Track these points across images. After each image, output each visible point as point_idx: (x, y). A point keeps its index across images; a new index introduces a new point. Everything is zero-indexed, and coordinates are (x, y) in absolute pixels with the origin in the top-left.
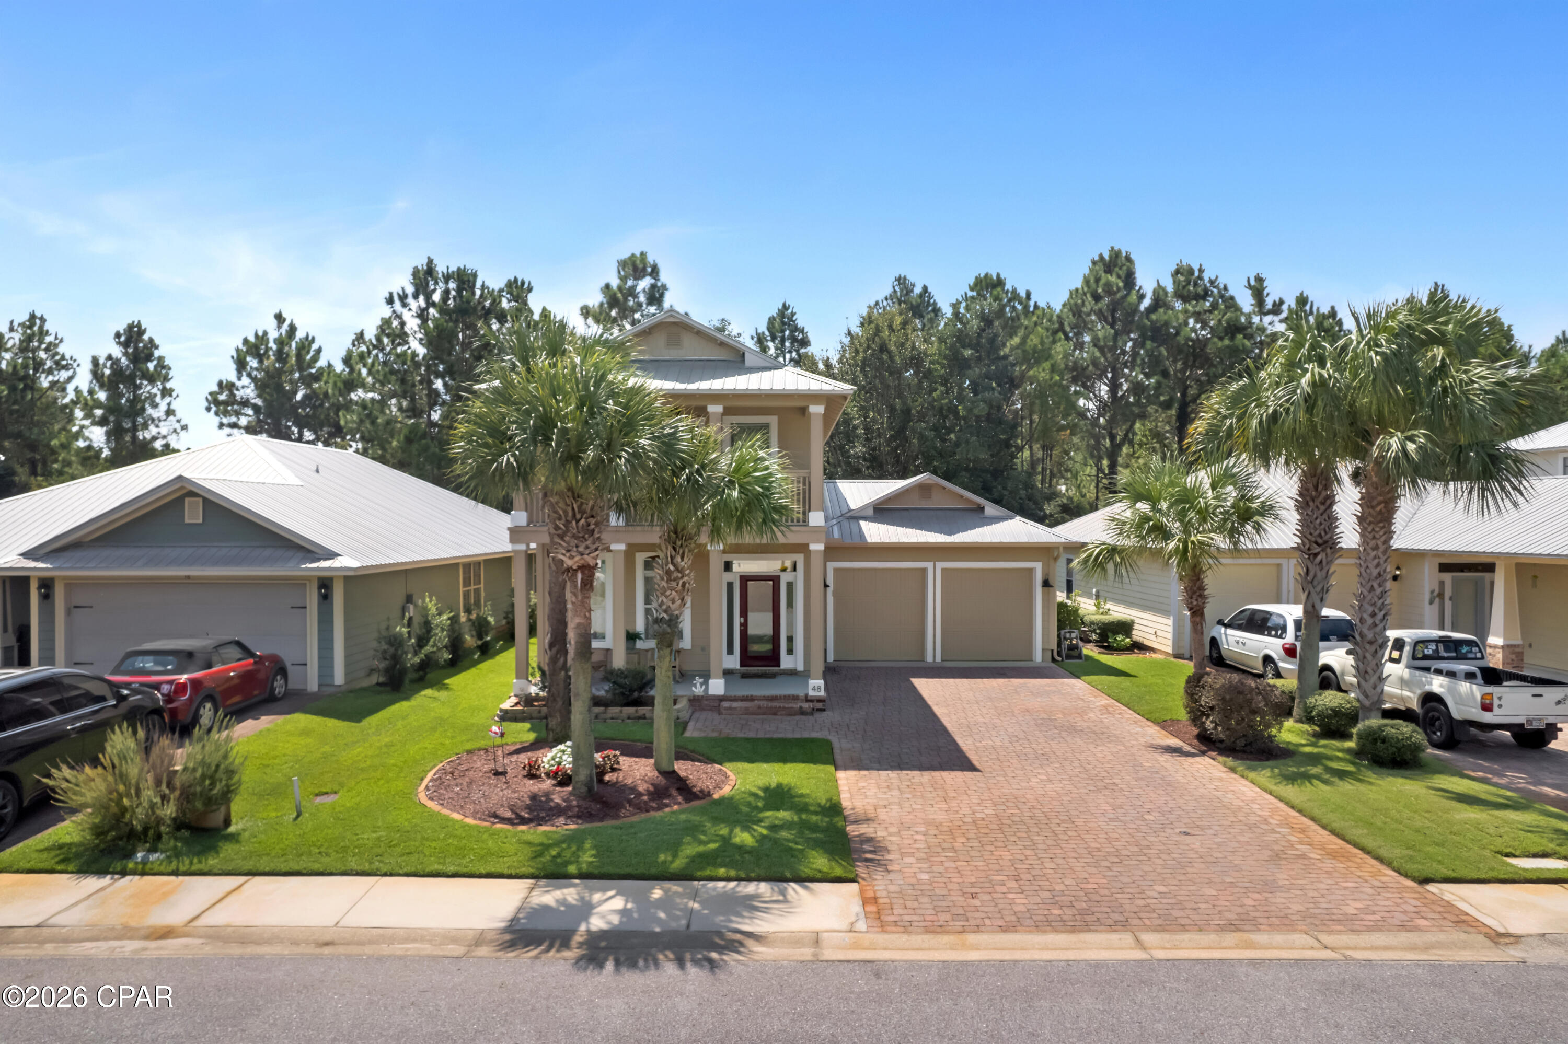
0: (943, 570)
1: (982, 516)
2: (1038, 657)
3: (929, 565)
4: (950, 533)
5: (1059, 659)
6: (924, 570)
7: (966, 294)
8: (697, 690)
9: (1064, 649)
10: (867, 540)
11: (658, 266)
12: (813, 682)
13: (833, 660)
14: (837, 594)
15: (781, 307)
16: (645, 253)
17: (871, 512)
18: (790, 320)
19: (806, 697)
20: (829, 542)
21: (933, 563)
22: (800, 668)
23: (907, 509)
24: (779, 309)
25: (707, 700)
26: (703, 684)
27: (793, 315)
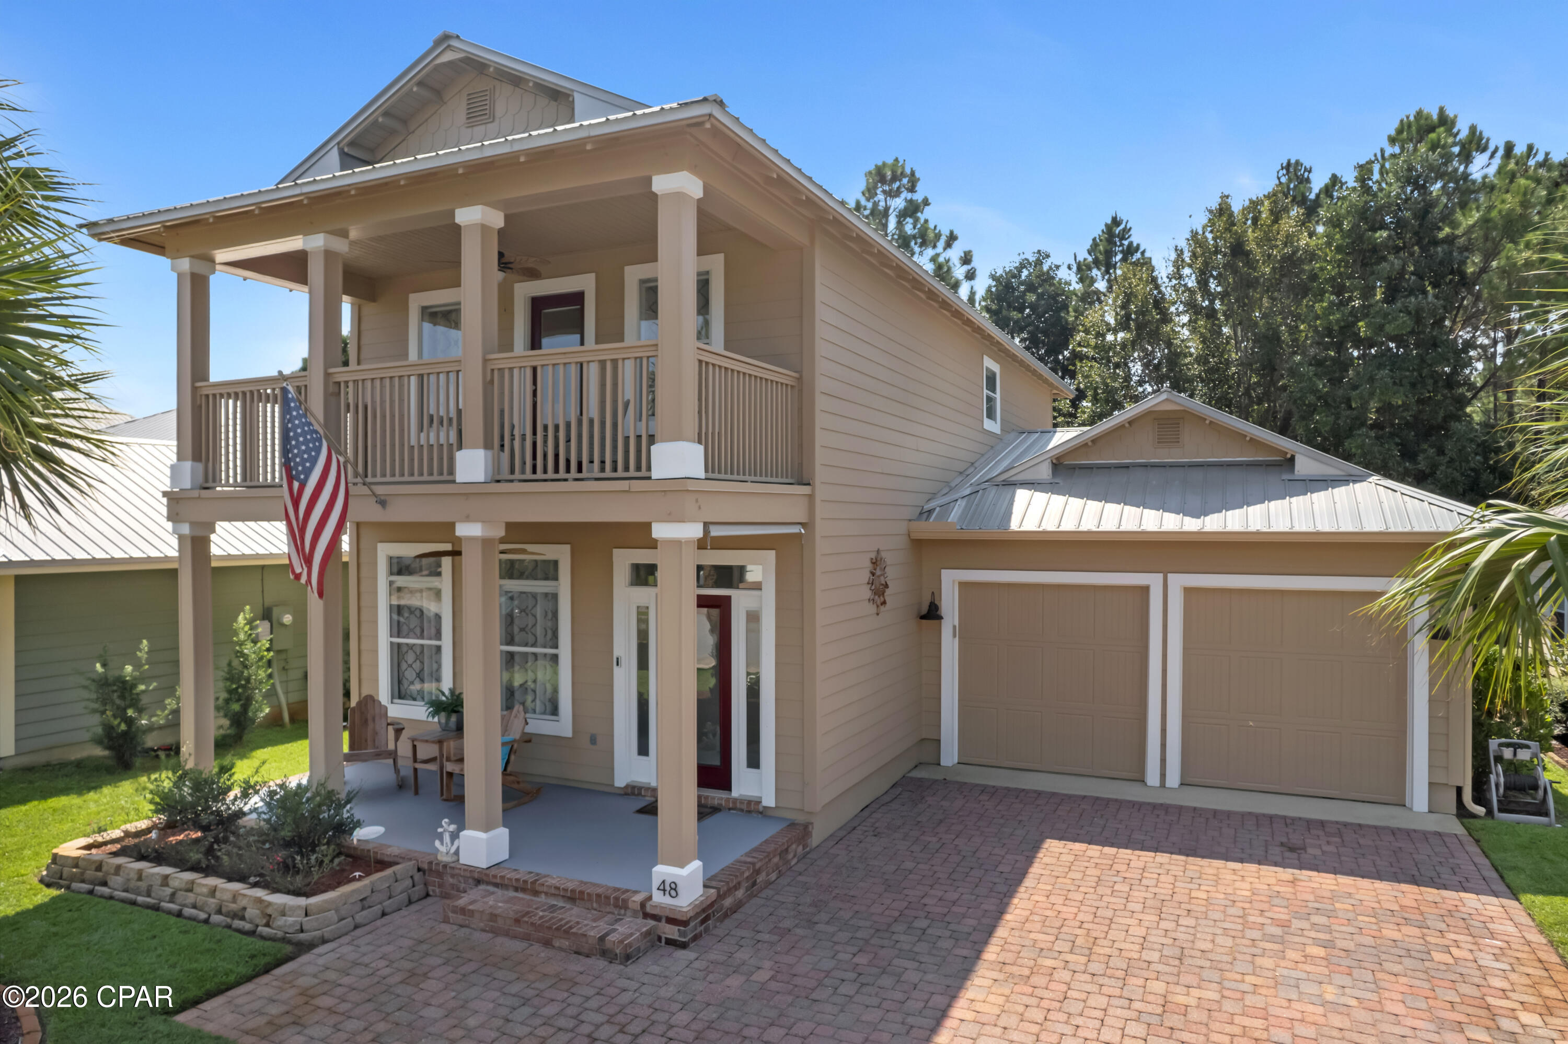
0: (1189, 592)
1: (1286, 476)
2: (1419, 798)
3: (1153, 581)
4: (1196, 514)
5: (1480, 810)
6: (1145, 590)
7: (1382, 151)
8: (443, 849)
9: (1497, 786)
10: (1014, 525)
11: (917, 175)
12: (662, 871)
13: (956, 761)
14: (964, 634)
15: (1109, 221)
16: (896, 160)
17: (1045, 471)
18: (1122, 238)
19: (643, 905)
20: (928, 529)
21: (1161, 575)
22: (769, 801)
23: (1126, 467)
24: (1106, 225)
25: (453, 876)
26: (455, 836)
27: (1127, 230)
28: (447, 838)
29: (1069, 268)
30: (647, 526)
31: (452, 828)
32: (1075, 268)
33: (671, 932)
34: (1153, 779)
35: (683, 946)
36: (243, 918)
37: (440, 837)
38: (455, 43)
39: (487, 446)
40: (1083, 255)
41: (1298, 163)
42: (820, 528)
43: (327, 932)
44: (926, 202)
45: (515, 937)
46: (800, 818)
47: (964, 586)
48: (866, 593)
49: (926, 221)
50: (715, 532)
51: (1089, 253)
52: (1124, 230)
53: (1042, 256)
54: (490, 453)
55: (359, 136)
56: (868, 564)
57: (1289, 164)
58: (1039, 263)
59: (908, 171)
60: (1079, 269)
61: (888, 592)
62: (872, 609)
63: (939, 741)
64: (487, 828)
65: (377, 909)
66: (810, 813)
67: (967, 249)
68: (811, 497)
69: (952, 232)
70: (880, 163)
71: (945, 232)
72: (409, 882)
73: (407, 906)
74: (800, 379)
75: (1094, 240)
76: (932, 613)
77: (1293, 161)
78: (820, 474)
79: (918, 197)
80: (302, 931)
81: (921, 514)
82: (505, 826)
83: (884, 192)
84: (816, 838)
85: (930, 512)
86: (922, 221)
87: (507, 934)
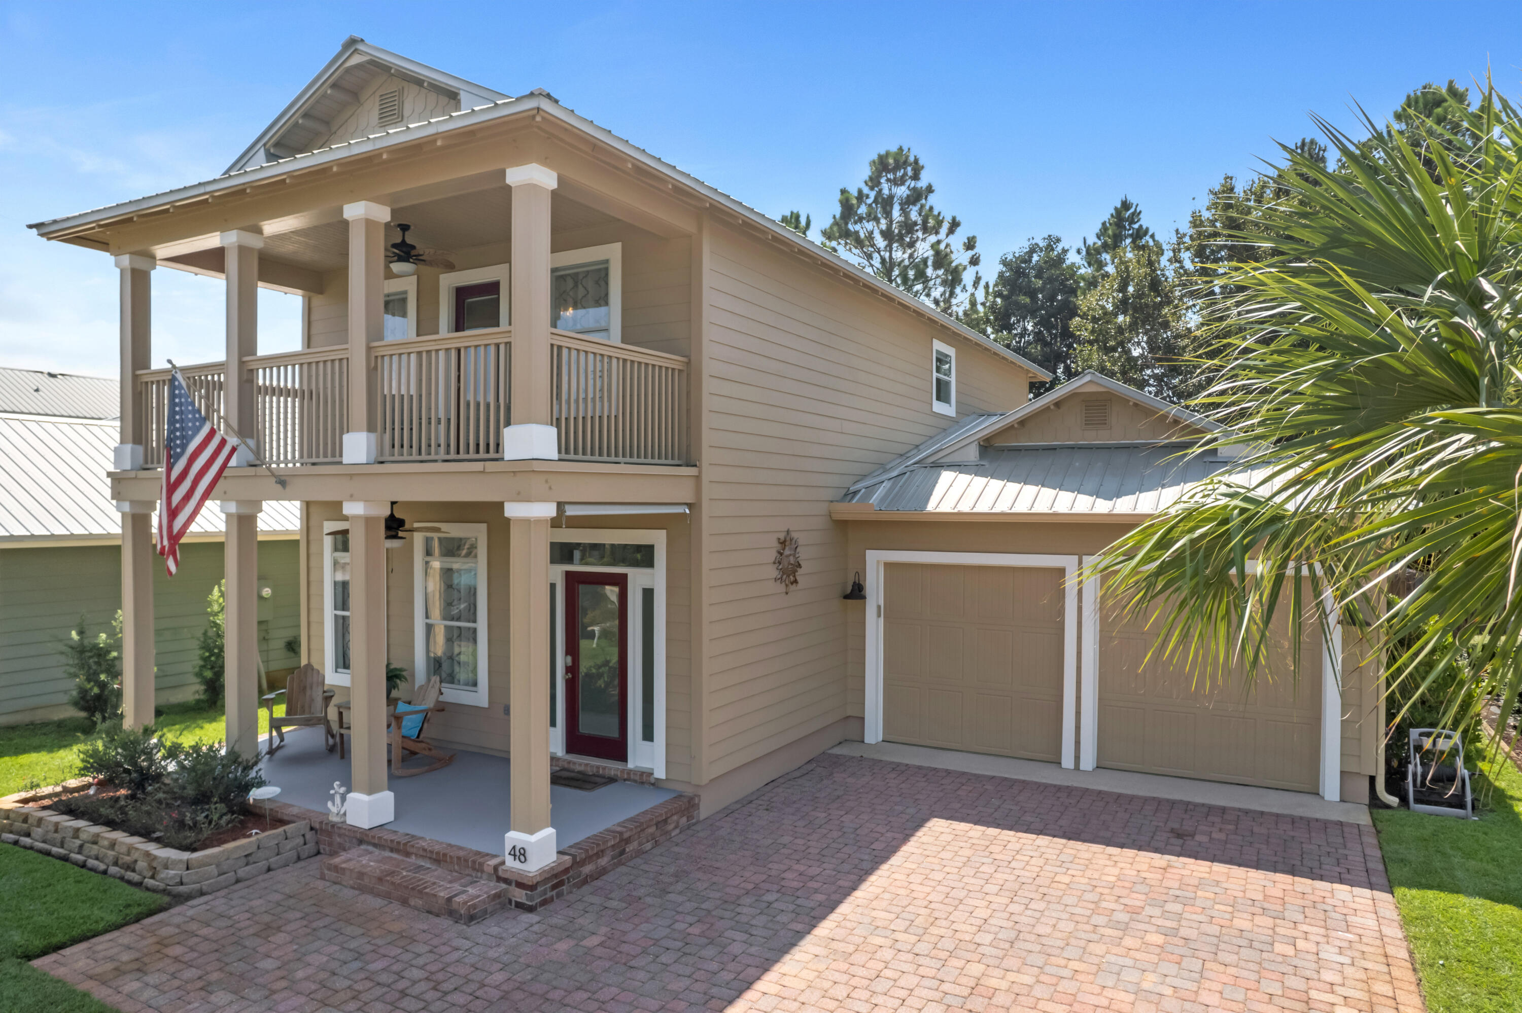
0: (1099, 574)
1: (1209, 458)
2: (1331, 787)
3: (1067, 562)
4: (1111, 495)
5: (1394, 800)
6: (1061, 572)
8: (334, 810)
9: (1415, 775)
10: (931, 507)
11: (921, 163)
12: (514, 837)
13: (880, 738)
14: (890, 613)
15: (1119, 206)
16: (901, 149)
17: (972, 454)
18: (1132, 222)
19: (496, 868)
20: (850, 510)
21: (1076, 557)
22: (660, 773)
23: (1053, 449)
24: (1116, 209)
25: (340, 835)
26: (343, 799)
27: (1137, 214)
28: (338, 799)
29: (1079, 252)
30: (500, 506)
31: (342, 790)
32: (1084, 253)
33: (520, 895)
34: (1068, 761)
35: (531, 909)
36: (134, 871)
37: (332, 797)
38: (361, 47)
39: (371, 428)
40: (1092, 240)
41: (1312, 142)
42: (707, 509)
43: (205, 885)
44: (930, 189)
45: (378, 895)
46: (689, 791)
47: (890, 567)
48: (773, 572)
49: (931, 208)
50: (571, 511)
51: (1098, 237)
52: (1133, 214)
53: (1052, 241)
54: (373, 436)
55: (283, 137)
56: (775, 544)
57: (1303, 144)
58: (1050, 248)
59: (912, 159)
60: (1088, 252)
61: (800, 572)
62: (781, 588)
63: (863, 719)
64: (370, 791)
65: (263, 864)
66: (698, 786)
67: (971, 235)
68: (698, 478)
69: (954, 219)
70: (883, 152)
71: (948, 218)
72: (300, 840)
73: (296, 862)
74: (688, 363)
75: (1104, 224)
76: (857, 592)
77: (1308, 140)
78: (707, 456)
79: (922, 184)
80: (182, 884)
81: (846, 495)
82: (390, 789)
83: (888, 180)
84: (705, 811)
85: (855, 493)
86: (927, 207)
87: (372, 892)
